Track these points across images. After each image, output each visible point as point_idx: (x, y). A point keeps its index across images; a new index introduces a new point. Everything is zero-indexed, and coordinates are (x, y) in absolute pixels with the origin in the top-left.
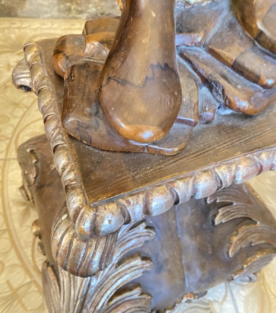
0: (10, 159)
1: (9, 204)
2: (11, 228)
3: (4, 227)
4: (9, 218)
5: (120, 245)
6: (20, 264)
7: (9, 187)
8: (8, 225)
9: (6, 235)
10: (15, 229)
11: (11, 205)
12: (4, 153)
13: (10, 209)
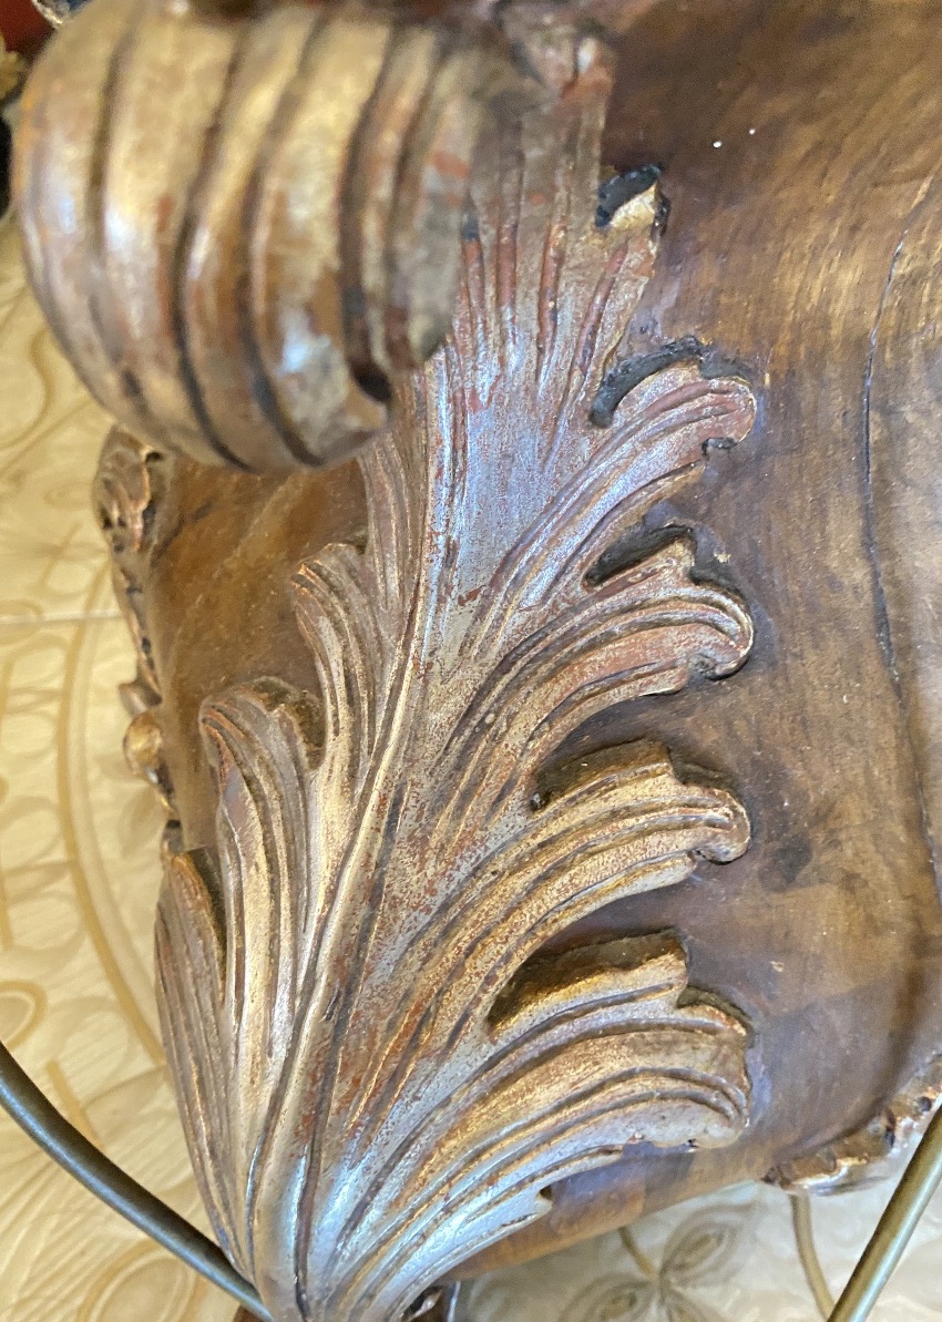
0: (100, 621)
1: (84, 770)
2: (86, 858)
3: (59, 855)
4: (79, 822)
5: (544, 670)
6: (112, 997)
7: (92, 712)
8: (73, 847)
9: (65, 884)
10: (99, 863)
11: (93, 774)
12: (82, 600)
13: (86, 789)
